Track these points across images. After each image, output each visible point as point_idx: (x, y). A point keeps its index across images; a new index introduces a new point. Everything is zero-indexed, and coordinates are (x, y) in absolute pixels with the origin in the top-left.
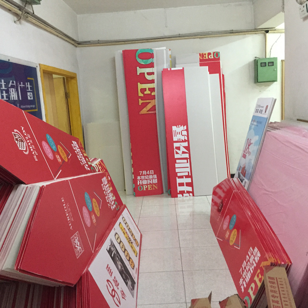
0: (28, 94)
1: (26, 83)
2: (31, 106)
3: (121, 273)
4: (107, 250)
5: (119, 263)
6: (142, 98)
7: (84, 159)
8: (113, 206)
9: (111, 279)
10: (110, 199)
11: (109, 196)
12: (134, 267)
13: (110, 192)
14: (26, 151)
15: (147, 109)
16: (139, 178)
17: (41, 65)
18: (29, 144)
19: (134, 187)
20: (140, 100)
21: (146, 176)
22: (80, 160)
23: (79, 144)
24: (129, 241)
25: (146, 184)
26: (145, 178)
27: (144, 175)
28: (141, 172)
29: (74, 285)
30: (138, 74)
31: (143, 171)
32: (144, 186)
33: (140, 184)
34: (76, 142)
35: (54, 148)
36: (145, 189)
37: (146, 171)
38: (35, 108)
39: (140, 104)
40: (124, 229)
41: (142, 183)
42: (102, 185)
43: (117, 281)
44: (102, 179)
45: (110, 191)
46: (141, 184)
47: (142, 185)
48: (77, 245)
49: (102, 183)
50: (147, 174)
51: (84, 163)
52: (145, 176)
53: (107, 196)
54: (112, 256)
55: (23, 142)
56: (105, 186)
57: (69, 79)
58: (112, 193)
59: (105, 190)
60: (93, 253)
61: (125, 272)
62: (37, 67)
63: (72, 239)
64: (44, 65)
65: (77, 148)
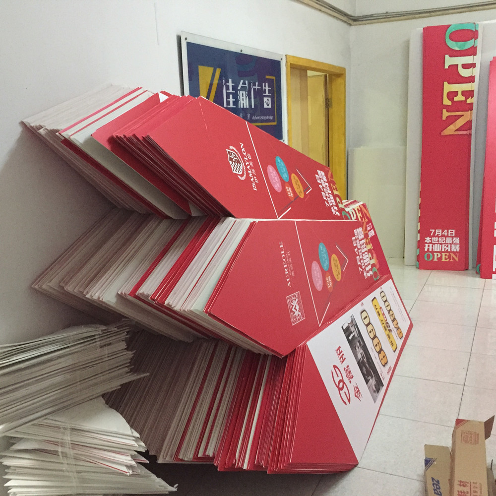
0: (265, 99)
1: (264, 84)
2: (267, 117)
3: (361, 364)
4: (342, 327)
5: (360, 352)
6: (448, 109)
7: (332, 198)
8: (368, 272)
9: (342, 367)
10: (365, 261)
11: (363, 256)
12: (386, 363)
13: (366, 251)
14: (242, 175)
15: (455, 127)
16: (428, 239)
17: (288, 57)
18: (248, 167)
19: (418, 253)
20: (444, 111)
21: (440, 239)
22: (325, 198)
23: (329, 176)
24: (385, 327)
25: (438, 250)
26: (438, 240)
27: (438, 236)
28: (434, 230)
29: (282, 357)
30: (446, 67)
31: (437, 230)
32: (435, 254)
33: (428, 249)
34: (324, 172)
35: (285, 176)
36: (435, 259)
37: (441, 230)
38: (273, 121)
39: (444, 118)
40: (381, 308)
41: (432, 249)
42: (353, 238)
43: (350, 371)
44: (355, 231)
45: (366, 249)
46: (430, 250)
47: (433, 252)
48: (295, 309)
49: (354, 236)
50: (443, 236)
51: (331, 204)
52: (438, 238)
53: (359, 256)
54: (350, 338)
55: (240, 164)
56: (358, 241)
57: (333, 77)
58: (369, 254)
59: (356, 247)
60: (320, 326)
61: (367, 366)
62: (282, 59)
63: (288, 299)
64: (293, 57)
65: (324, 182)
